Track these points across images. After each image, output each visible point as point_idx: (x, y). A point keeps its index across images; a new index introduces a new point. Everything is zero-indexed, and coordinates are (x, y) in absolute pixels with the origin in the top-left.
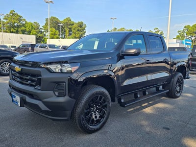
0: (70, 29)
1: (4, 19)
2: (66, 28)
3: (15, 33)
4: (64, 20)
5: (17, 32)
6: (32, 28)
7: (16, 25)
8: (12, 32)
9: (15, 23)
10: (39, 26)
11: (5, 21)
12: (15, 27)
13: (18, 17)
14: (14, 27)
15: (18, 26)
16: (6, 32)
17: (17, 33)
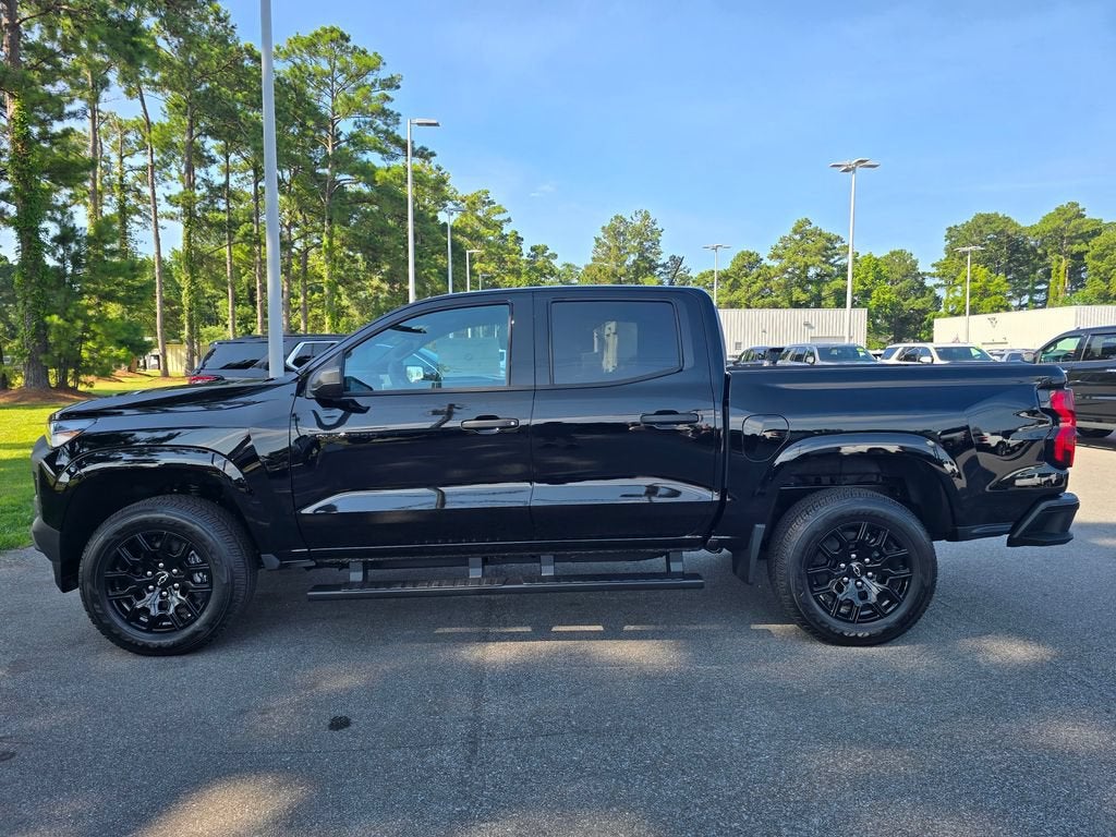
0: (1079, 256)
1: (771, 257)
2: (1052, 259)
3: (806, 305)
4: (1046, 220)
5: (817, 302)
6: (879, 276)
7: (812, 272)
8: (797, 305)
9: (807, 266)
10: (916, 262)
11: (775, 264)
12: (810, 282)
13: (822, 243)
14: (803, 282)
15: (821, 279)
16: (775, 306)
17: (818, 306)
